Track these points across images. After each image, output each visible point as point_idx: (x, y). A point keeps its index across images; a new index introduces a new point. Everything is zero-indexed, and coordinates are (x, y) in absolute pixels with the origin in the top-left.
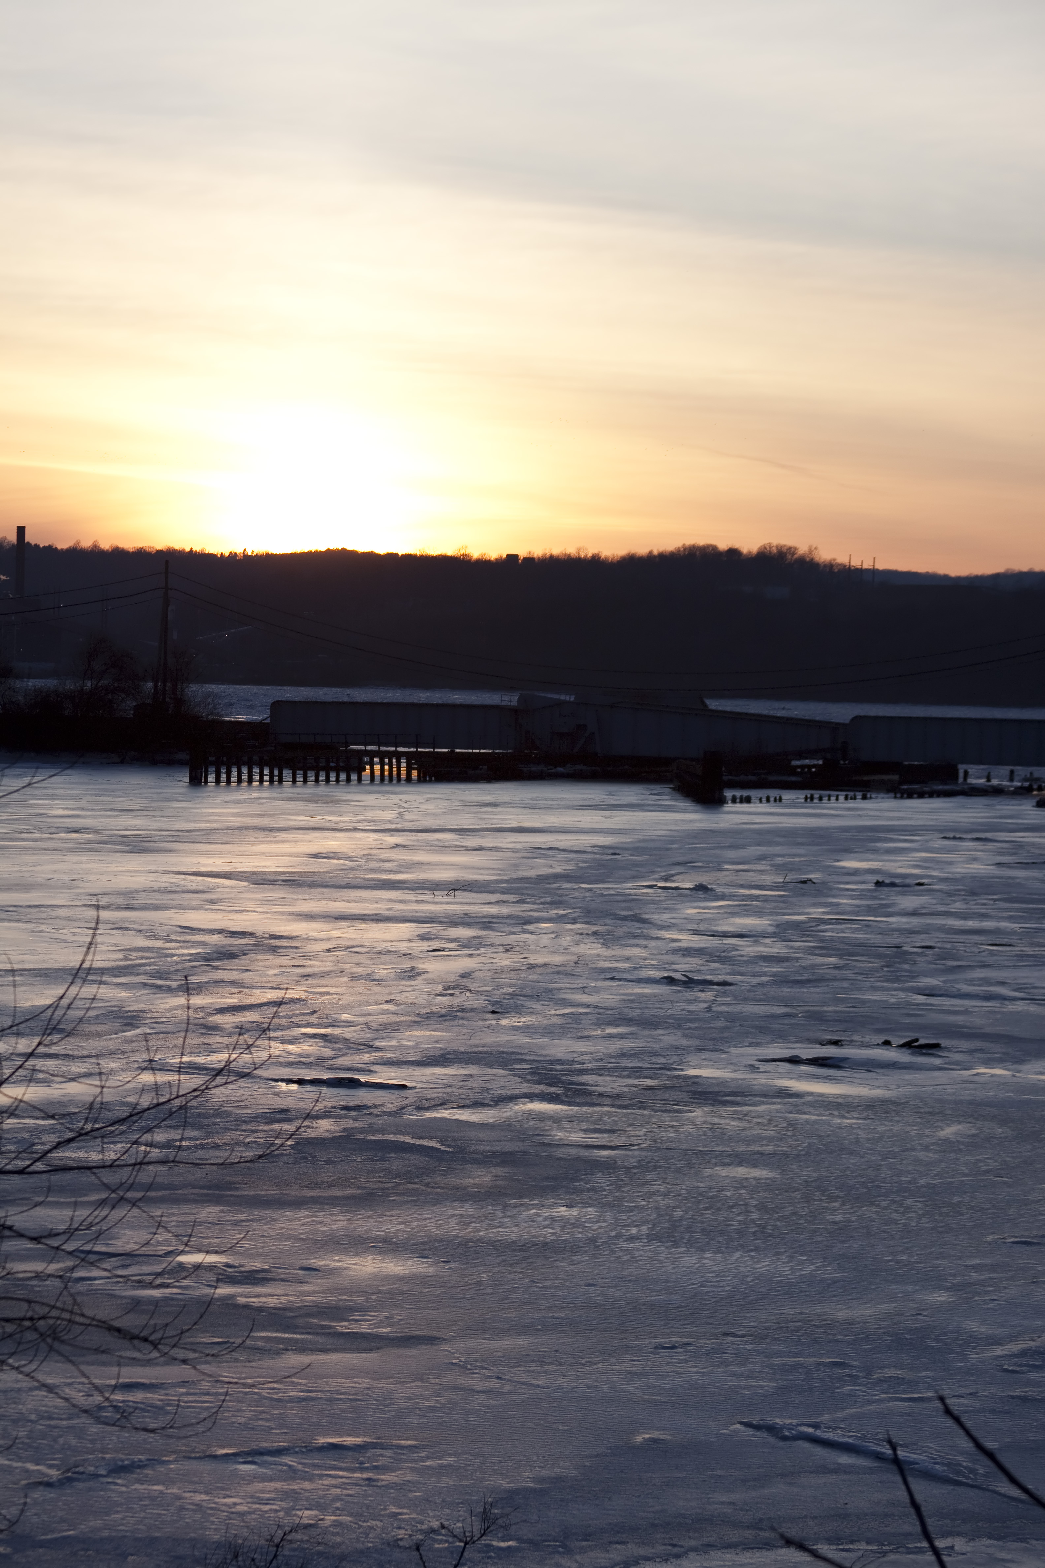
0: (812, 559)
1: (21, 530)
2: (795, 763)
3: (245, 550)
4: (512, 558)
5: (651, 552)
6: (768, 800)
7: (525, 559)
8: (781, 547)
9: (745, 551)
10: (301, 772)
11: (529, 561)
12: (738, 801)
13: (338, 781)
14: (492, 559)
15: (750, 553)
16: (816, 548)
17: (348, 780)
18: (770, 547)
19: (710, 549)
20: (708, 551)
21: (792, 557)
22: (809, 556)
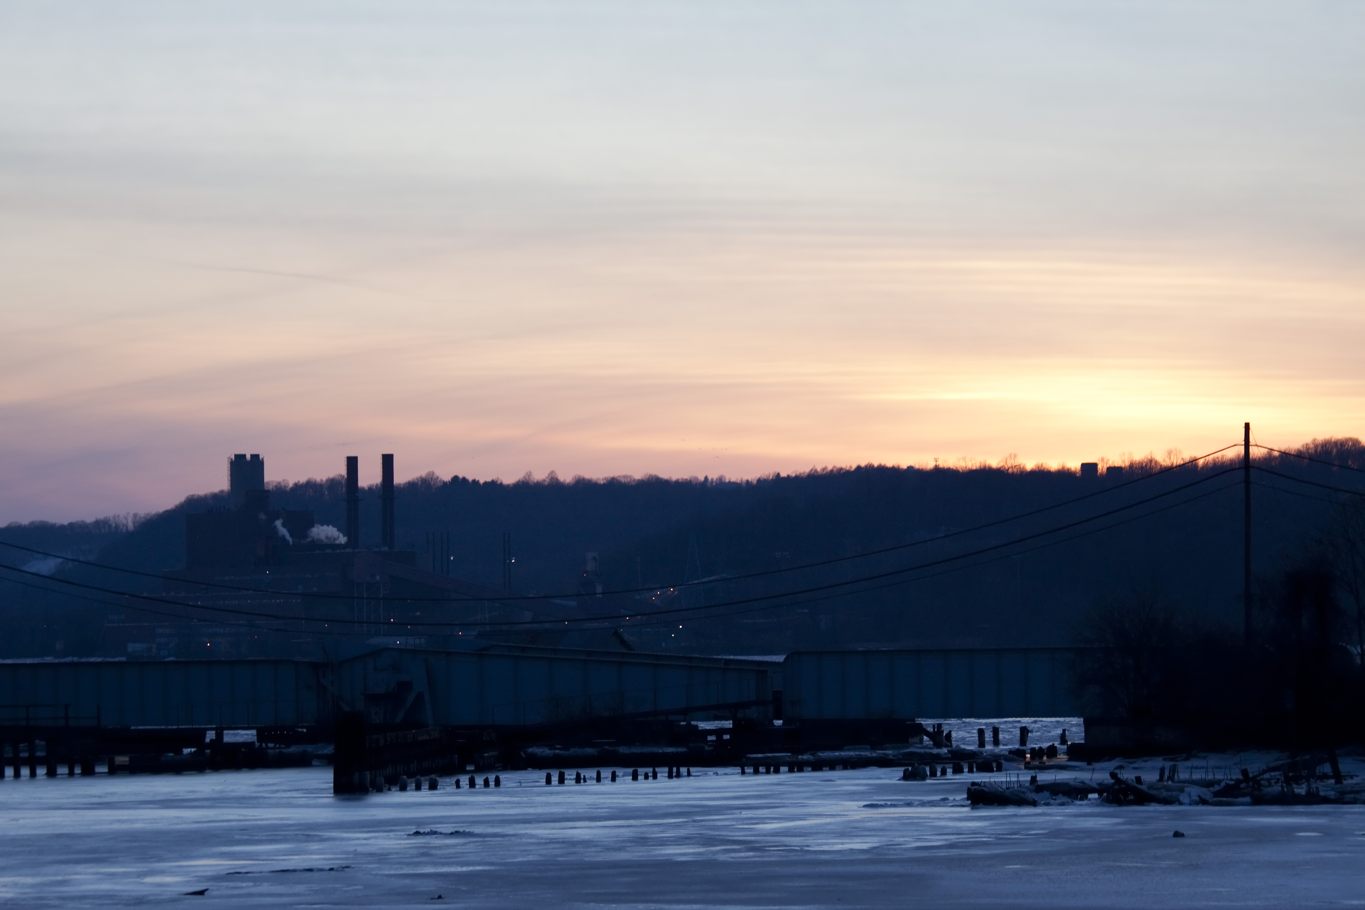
1: (388, 460)
4: (1090, 470)
6: (472, 784)
14: (1052, 470)
19: (1350, 444)
20: (1347, 446)
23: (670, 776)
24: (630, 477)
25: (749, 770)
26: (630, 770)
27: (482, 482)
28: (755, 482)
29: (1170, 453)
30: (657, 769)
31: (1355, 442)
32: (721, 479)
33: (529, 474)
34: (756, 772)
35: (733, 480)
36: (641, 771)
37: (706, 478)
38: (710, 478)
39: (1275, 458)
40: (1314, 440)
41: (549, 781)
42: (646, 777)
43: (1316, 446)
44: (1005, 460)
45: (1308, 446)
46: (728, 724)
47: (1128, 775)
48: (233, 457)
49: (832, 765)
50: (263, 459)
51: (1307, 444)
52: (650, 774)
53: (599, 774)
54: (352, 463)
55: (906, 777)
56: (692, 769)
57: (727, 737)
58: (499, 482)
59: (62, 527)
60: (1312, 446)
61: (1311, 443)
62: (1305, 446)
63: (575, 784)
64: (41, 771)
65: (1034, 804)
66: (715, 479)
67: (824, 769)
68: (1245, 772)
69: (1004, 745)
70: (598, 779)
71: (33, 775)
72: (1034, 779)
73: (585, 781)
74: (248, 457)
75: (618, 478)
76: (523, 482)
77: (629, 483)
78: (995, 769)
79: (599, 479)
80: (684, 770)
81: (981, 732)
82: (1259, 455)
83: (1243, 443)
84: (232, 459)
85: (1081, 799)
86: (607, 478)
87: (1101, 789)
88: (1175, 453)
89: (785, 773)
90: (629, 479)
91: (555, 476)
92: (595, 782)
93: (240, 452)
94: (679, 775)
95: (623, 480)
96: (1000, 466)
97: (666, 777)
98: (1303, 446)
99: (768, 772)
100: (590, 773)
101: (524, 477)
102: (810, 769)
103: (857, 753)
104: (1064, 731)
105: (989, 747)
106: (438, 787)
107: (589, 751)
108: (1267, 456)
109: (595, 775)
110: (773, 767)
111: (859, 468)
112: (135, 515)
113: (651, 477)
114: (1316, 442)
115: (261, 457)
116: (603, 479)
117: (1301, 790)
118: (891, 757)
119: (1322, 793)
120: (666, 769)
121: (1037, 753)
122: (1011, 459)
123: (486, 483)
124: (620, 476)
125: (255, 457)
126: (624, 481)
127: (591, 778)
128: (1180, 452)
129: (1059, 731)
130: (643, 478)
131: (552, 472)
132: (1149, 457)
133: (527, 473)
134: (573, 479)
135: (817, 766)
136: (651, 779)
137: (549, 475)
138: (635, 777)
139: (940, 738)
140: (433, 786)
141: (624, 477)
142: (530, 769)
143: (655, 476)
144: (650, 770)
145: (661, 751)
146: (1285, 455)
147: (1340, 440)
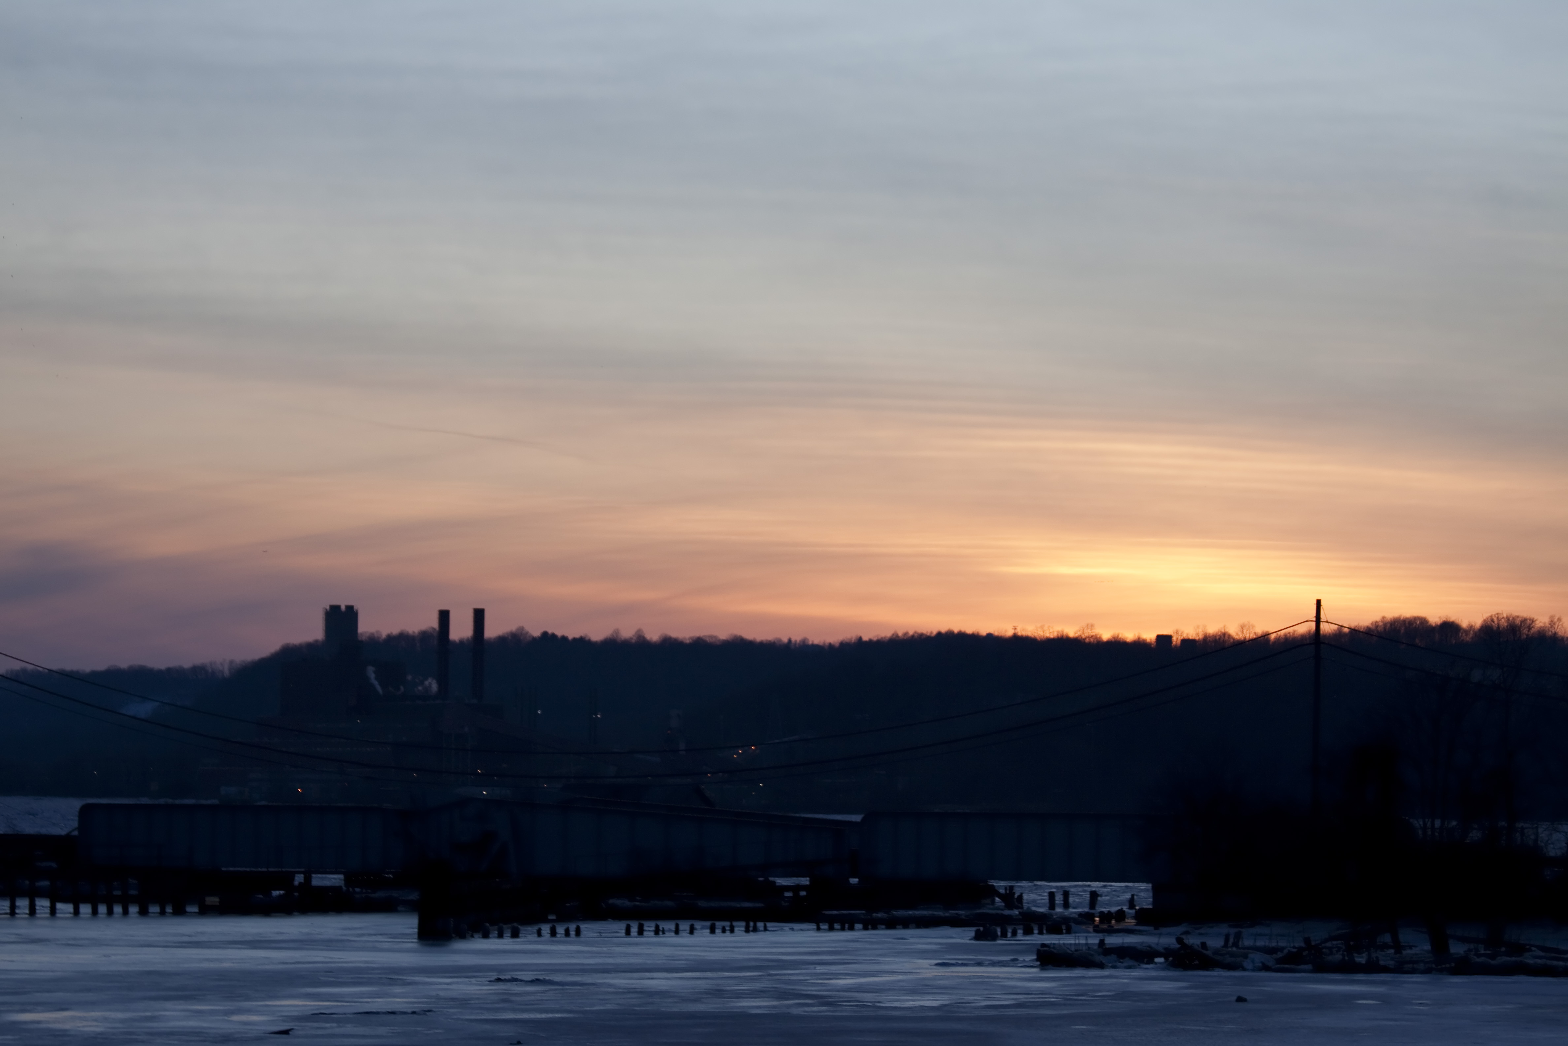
0: (1555, 634)
4: (1165, 641)
5: (1341, 628)
6: (554, 933)
8: (1513, 618)
9: (1464, 624)
15: (1471, 627)
18: (1499, 619)
19: (1418, 623)
20: (1415, 624)
21: (1528, 631)
22: (1550, 629)
23: (747, 931)
25: (824, 926)
26: (708, 924)
27: (570, 637)
28: (837, 645)
29: (1242, 627)
30: (735, 924)
31: (1423, 621)
32: (804, 641)
33: (617, 632)
34: (831, 929)
35: (816, 642)
36: (719, 924)
37: (790, 640)
38: (793, 640)
39: (1345, 634)
40: (1384, 618)
41: (628, 933)
42: (724, 931)
43: (1385, 624)
44: (1082, 629)
45: (1377, 624)
46: (805, 881)
47: (1193, 941)
48: (328, 608)
49: (906, 923)
50: (357, 611)
51: (1376, 622)
52: (728, 928)
53: (677, 926)
54: (444, 616)
55: (978, 937)
56: (768, 924)
57: (803, 893)
58: (587, 639)
59: (160, 672)
60: (1381, 624)
61: (1380, 621)
62: (1374, 623)
63: (654, 935)
64: (134, 909)
65: (1101, 966)
66: (798, 641)
67: (898, 927)
68: (1307, 940)
69: (1074, 908)
70: (677, 932)
71: (126, 912)
72: (1102, 942)
73: (664, 933)
74: (343, 608)
75: (704, 638)
76: (610, 639)
77: (714, 642)
78: (1064, 931)
79: (684, 638)
80: (760, 925)
81: (1052, 895)
82: (1330, 631)
83: (1314, 619)
84: (326, 609)
85: (1148, 963)
86: (693, 637)
87: (1167, 953)
89: (859, 930)
90: (714, 639)
91: (643, 635)
92: (673, 934)
93: (335, 603)
94: (755, 930)
95: (708, 640)
96: (1077, 635)
97: (743, 931)
98: (1372, 624)
99: (843, 929)
100: (669, 925)
101: (612, 634)
102: (884, 927)
103: (930, 912)
104: (1133, 896)
105: (1059, 910)
106: (520, 935)
107: (669, 903)
108: (1338, 632)
109: (673, 927)
110: (848, 924)
111: (939, 634)
112: (231, 662)
113: (735, 638)
115: (355, 608)
116: (689, 639)
117: (1361, 959)
118: (963, 917)
119: (1382, 963)
120: (743, 924)
121: (1106, 917)
122: (1088, 628)
123: (575, 640)
124: (706, 636)
125: (350, 608)
126: (710, 641)
127: (670, 931)
128: (1253, 626)
129: (1128, 896)
130: (728, 638)
131: (639, 631)
132: (1223, 631)
133: (615, 631)
135: (891, 924)
136: (728, 933)
137: (636, 634)
138: (713, 931)
139: (1011, 899)
140: (515, 934)
141: (710, 637)
142: (610, 920)
143: (740, 636)
144: (727, 924)
145: (738, 905)
146: (1354, 632)
147: (1408, 619)
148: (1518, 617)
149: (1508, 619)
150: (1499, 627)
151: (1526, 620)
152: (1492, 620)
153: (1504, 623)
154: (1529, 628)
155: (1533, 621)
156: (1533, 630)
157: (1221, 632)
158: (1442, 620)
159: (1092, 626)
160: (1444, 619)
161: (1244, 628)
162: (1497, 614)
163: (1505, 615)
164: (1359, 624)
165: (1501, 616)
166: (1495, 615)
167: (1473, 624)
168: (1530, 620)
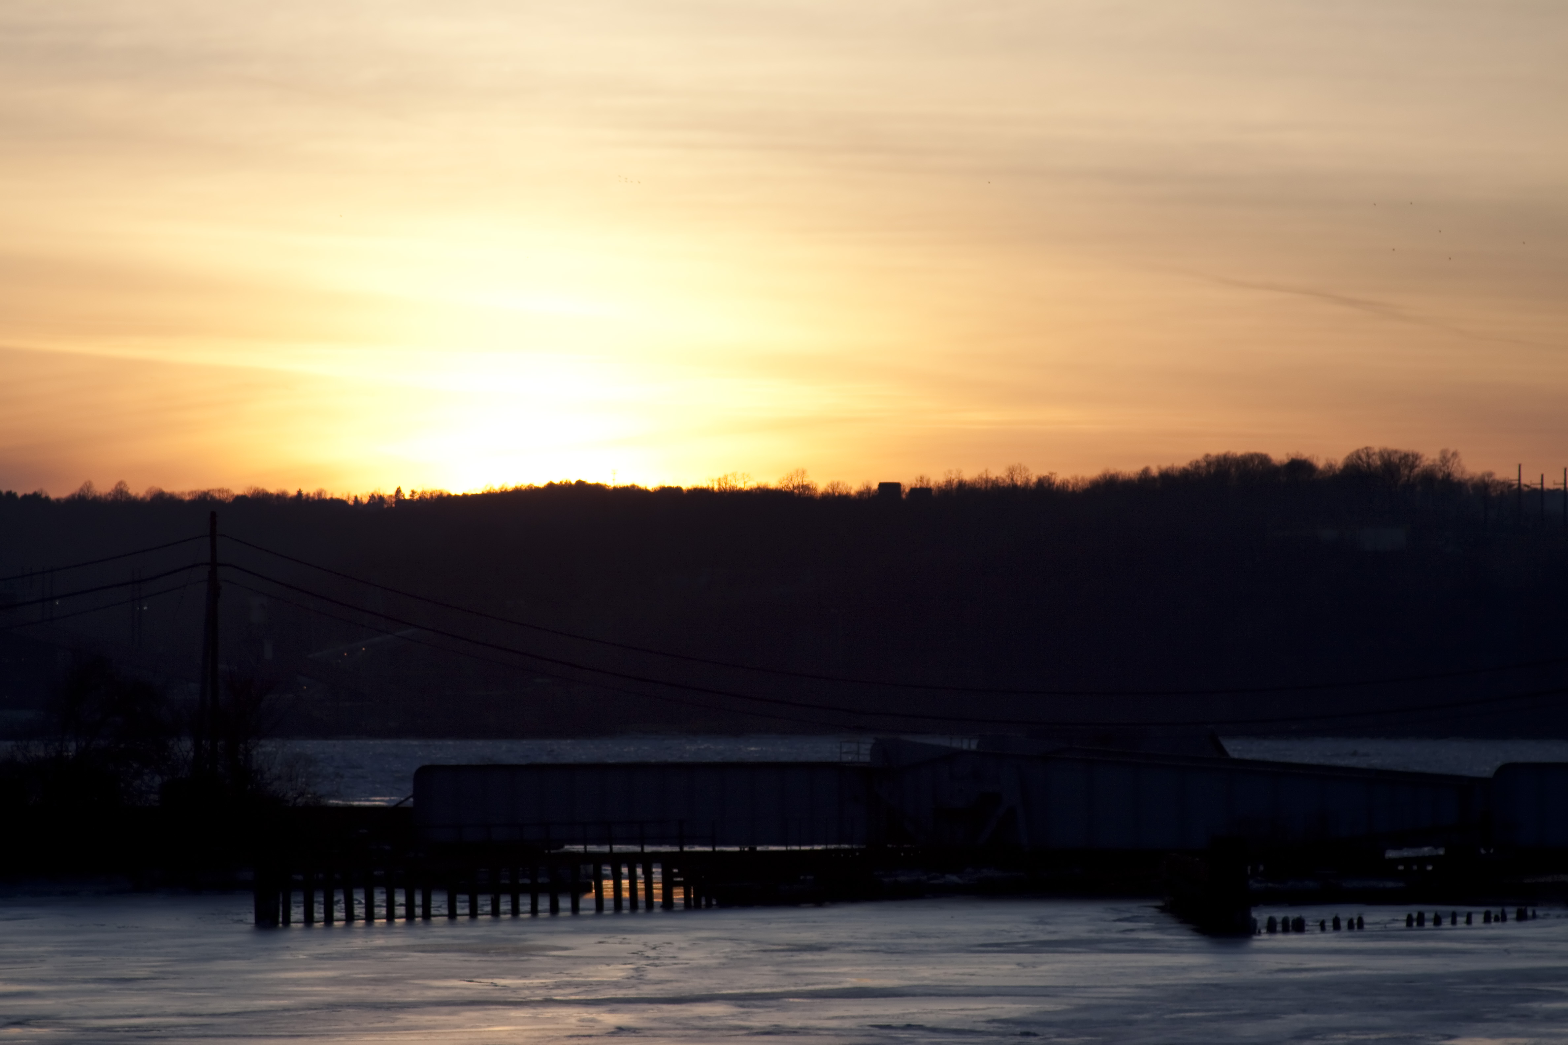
0: (1449, 475)
2: (1391, 854)
3: (398, 491)
4: (889, 490)
5: (1146, 471)
6: (1337, 926)
7: (914, 491)
8: (1389, 455)
9: (1320, 464)
10: (466, 897)
11: (921, 493)
12: (1279, 928)
13: (534, 911)
14: (853, 492)
15: (1331, 466)
16: (1455, 454)
17: (554, 909)
18: (1368, 455)
19: (1256, 462)
20: (1251, 465)
21: (1410, 472)
22: (1443, 468)
24: (227, 491)
27: (20, 494)
29: (1012, 471)
31: (1264, 460)
33: (88, 485)
39: (1154, 479)
43: (1209, 464)
44: (790, 477)
45: (1198, 464)
51: (1197, 462)
58: (43, 496)
60: (1204, 464)
61: (1203, 461)
62: (1194, 464)
75: (211, 493)
76: (79, 496)
77: (227, 498)
79: (183, 493)
82: (1132, 475)
86: (195, 492)
88: (1018, 471)
90: (225, 495)
91: (125, 489)
95: (217, 495)
96: (780, 486)
98: (1191, 464)
101: (81, 490)
108: (1142, 476)
113: (257, 492)
114: (1209, 458)
116: (189, 494)
120: (1514, 909)
122: (796, 476)
123: (25, 497)
124: (213, 490)
126: (220, 496)
128: (1026, 470)
130: (246, 493)
131: (120, 483)
132: (984, 477)
133: (86, 483)
134: (147, 492)
137: (116, 487)
141: (219, 491)
143: (263, 490)
146: (1166, 476)
147: (1242, 456)
148: (1396, 452)
149: (1381, 454)
150: (1369, 465)
151: (1406, 456)
152: (1360, 458)
153: (1377, 461)
154: (1412, 467)
155: (1416, 457)
156: (1417, 471)
157: (981, 478)
158: (1290, 458)
159: (804, 472)
160: (1294, 457)
161: (1014, 473)
162: (1366, 448)
163: (1377, 450)
164: (1173, 464)
165: (1371, 452)
166: (1363, 450)
167: (1333, 462)
168: (1413, 456)
